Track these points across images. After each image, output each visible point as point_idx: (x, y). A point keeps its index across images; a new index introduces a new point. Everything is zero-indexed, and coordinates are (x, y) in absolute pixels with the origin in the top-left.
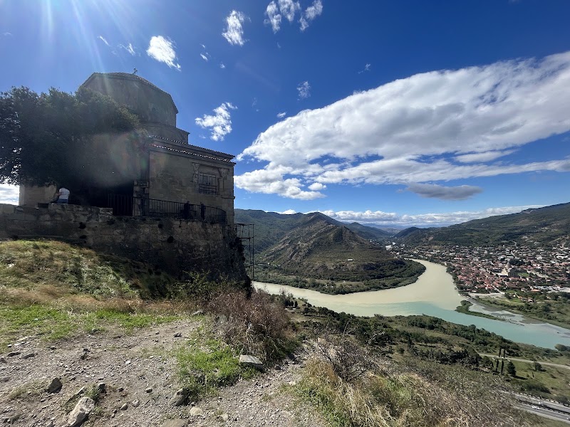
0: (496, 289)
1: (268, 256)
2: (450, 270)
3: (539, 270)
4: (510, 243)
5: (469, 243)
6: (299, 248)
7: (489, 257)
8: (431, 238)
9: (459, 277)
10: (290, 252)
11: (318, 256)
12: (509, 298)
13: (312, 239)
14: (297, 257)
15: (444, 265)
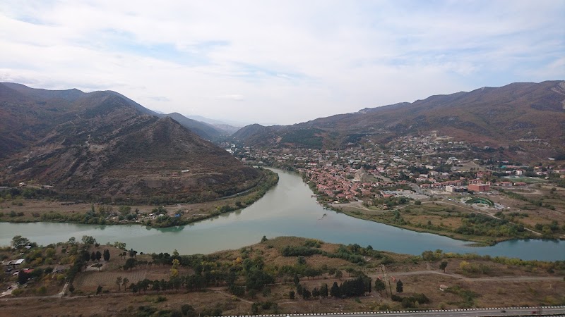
0: (354, 198)
1: (15, 170)
2: (306, 179)
3: (383, 174)
4: (356, 145)
5: (318, 145)
6: (89, 153)
7: (339, 161)
8: (279, 139)
9: (320, 186)
10: (68, 161)
11: (128, 166)
12: (367, 206)
13: (112, 138)
14: (84, 169)
15: (298, 173)
